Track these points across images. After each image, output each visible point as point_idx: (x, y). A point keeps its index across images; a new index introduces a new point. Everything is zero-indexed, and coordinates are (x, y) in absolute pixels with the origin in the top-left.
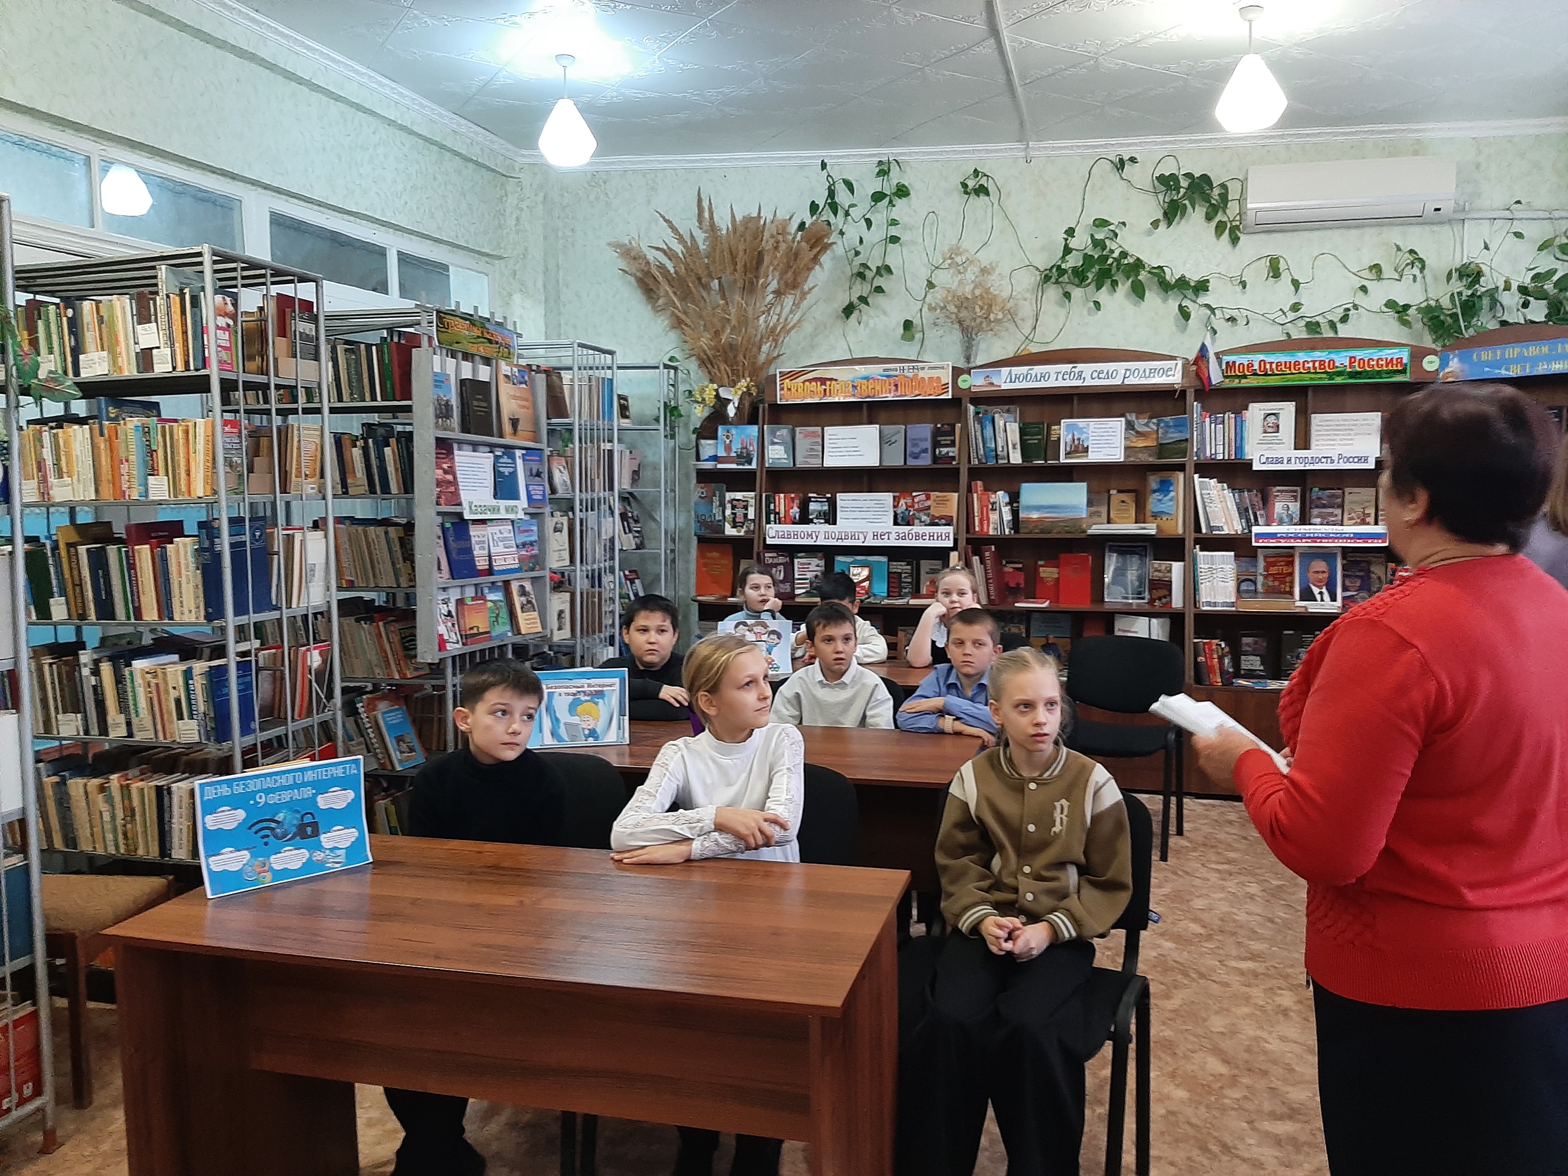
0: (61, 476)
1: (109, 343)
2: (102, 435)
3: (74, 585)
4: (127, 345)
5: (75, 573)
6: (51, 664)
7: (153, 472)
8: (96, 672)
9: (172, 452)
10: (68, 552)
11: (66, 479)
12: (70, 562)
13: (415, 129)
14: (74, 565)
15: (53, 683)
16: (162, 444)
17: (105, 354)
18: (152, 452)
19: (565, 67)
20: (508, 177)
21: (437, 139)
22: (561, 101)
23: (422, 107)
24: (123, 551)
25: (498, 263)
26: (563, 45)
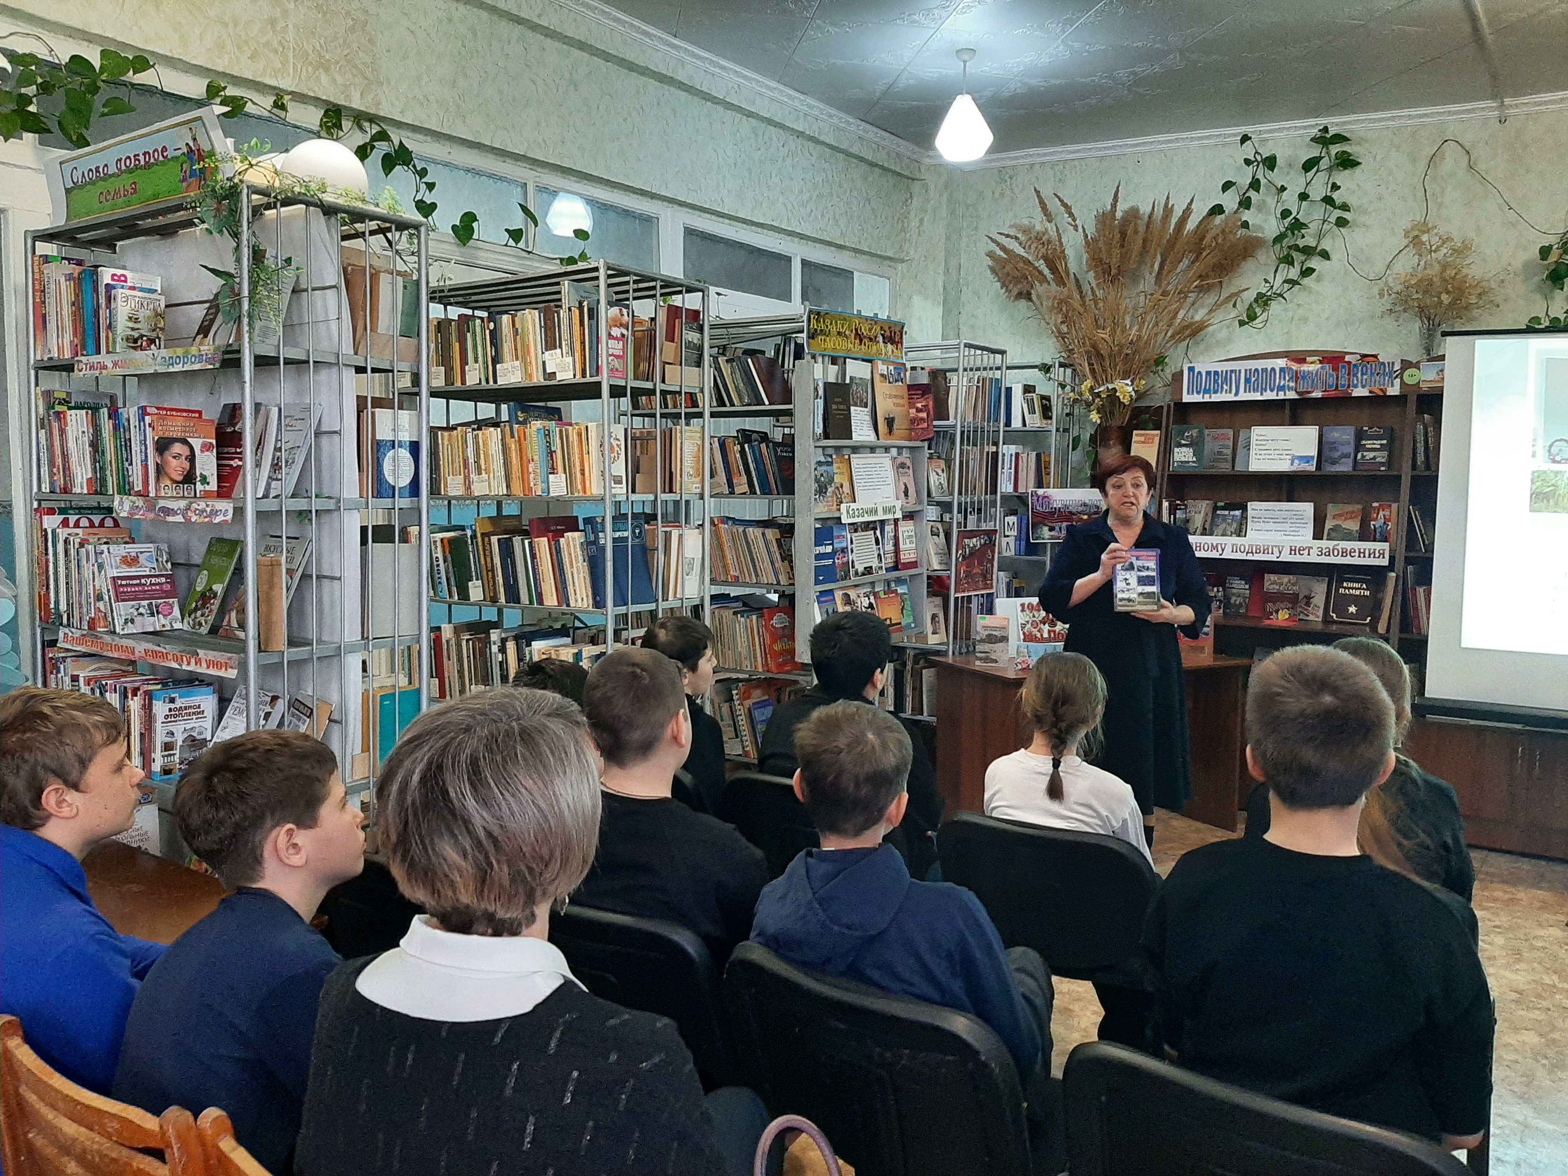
0: (480, 474)
1: (521, 354)
2: (513, 436)
3: (487, 571)
4: (536, 355)
5: (489, 560)
6: (468, 640)
7: (553, 471)
8: (503, 650)
9: (568, 454)
10: (483, 540)
11: (484, 476)
12: (484, 550)
13: (823, 138)
14: (487, 553)
15: (468, 657)
16: (559, 446)
17: (517, 363)
18: (551, 453)
19: (965, 62)
20: (913, 179)
21: (844, 147)
22: (959, 97)
23: (830, 116)
24: (526, 542)
25: (899, 266)
26: (964, 39)
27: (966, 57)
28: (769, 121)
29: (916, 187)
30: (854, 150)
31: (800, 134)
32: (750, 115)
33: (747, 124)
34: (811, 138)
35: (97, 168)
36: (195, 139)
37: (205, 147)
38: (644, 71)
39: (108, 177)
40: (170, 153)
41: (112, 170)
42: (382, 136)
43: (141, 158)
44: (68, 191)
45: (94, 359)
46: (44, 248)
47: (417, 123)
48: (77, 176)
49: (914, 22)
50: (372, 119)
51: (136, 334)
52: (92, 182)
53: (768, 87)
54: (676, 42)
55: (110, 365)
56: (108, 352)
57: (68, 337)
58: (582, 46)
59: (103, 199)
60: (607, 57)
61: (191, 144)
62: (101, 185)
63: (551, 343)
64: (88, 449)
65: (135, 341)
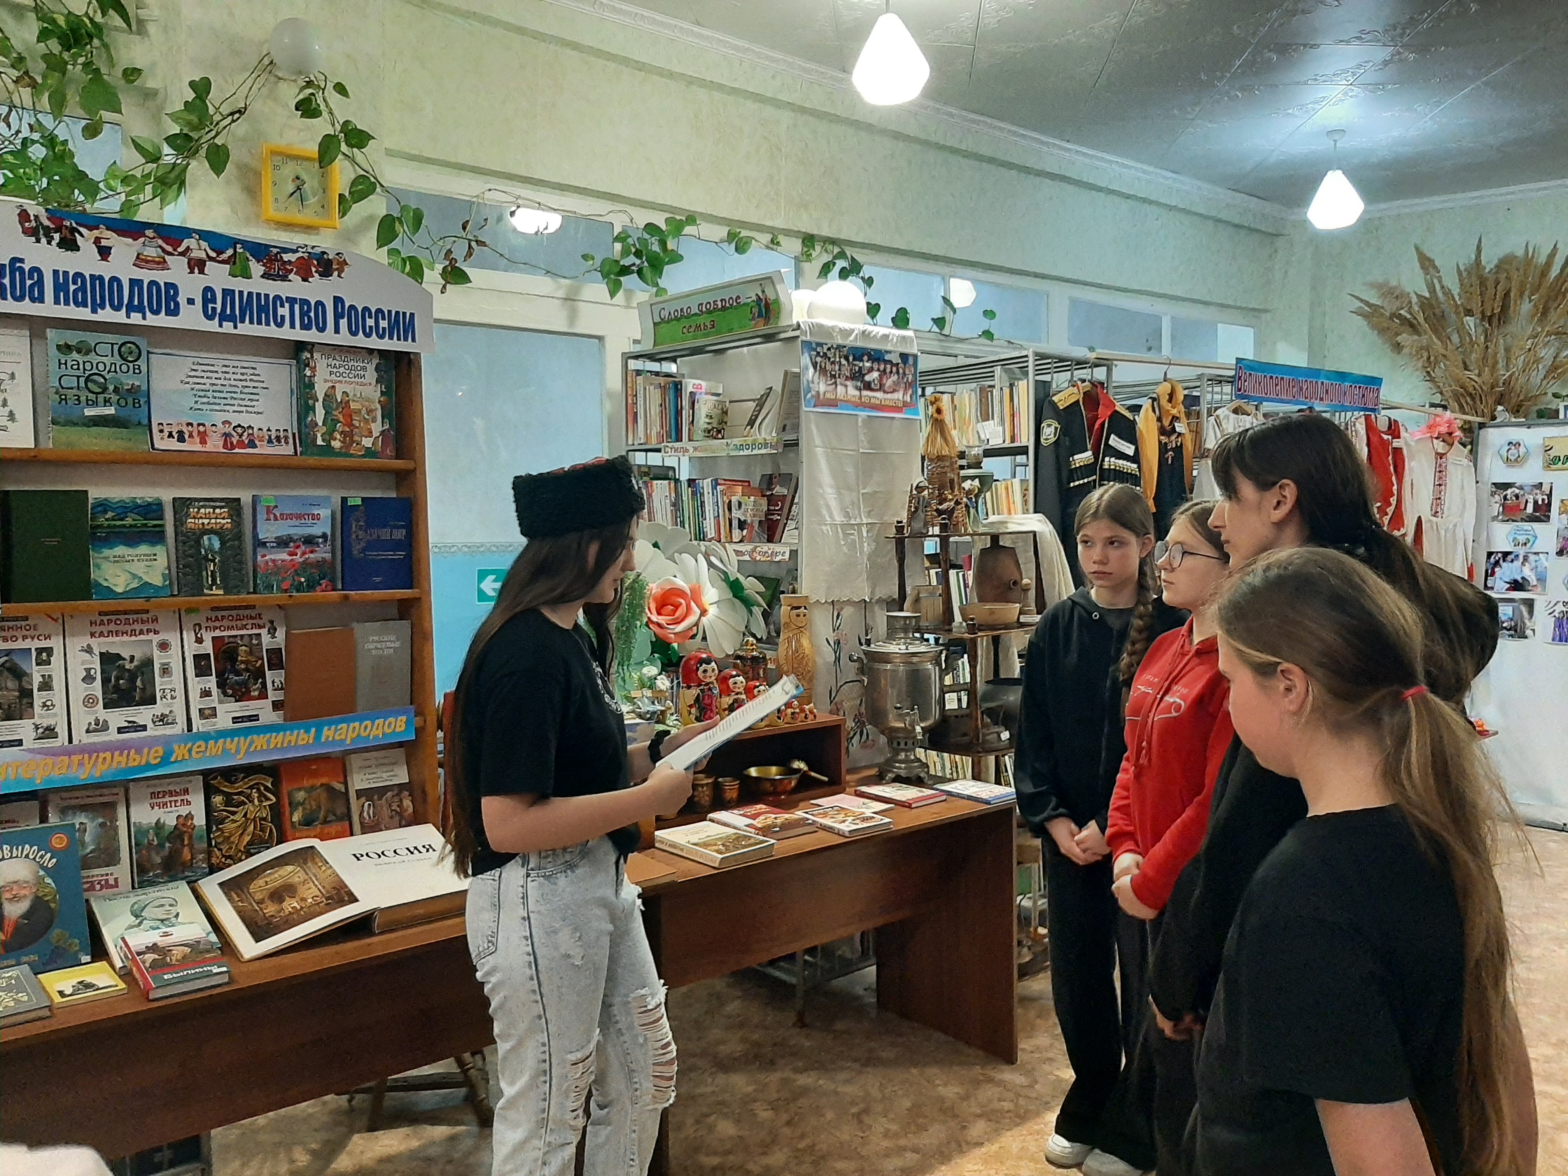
4: (972, 425)
13: (1193, 209)
19: (1335, 141)
20: (1277, 235)
21: (1213, 213)
22: (1330, 173)
23: (1199, 188)
24: (961, 574)
25: (1264, 316)
26: (1334, 124)
27: (1336, 137)
28: (1144, 200)
29: (1280, 243)
30: (1223, 216)
31: (1171, 208)
32: (1128, 197)
33: (1126, 205)
34: (1183, 210)
35: (682, 310)
36: (763, 292)
37: (771, 296)
38: (1040, 173)
39: (689, 316)
40: (742, 300)
41: (695, 310)
42: (842, 255)
43: (719, 303)
44: (655, 324)
45: (677, 445)
46: (633, 365)
47: (867, 241)
48: (665, 314)
49: (1289, 114)
50: (833, 242)
51: (710, 427)
52: (677, 319)
53: (1145, 172)
54: (1069, 146)
55: (691, 450)
56: (690, 440)
57: (655, 429)
58: (991, 160)
59: (685, 330)
60: (1010, 166)
61: (760, 294)
62: (685, 323)
63: (986, 416)
64: (669, 508)
65: (709, 432)
